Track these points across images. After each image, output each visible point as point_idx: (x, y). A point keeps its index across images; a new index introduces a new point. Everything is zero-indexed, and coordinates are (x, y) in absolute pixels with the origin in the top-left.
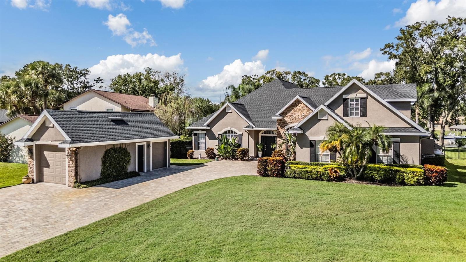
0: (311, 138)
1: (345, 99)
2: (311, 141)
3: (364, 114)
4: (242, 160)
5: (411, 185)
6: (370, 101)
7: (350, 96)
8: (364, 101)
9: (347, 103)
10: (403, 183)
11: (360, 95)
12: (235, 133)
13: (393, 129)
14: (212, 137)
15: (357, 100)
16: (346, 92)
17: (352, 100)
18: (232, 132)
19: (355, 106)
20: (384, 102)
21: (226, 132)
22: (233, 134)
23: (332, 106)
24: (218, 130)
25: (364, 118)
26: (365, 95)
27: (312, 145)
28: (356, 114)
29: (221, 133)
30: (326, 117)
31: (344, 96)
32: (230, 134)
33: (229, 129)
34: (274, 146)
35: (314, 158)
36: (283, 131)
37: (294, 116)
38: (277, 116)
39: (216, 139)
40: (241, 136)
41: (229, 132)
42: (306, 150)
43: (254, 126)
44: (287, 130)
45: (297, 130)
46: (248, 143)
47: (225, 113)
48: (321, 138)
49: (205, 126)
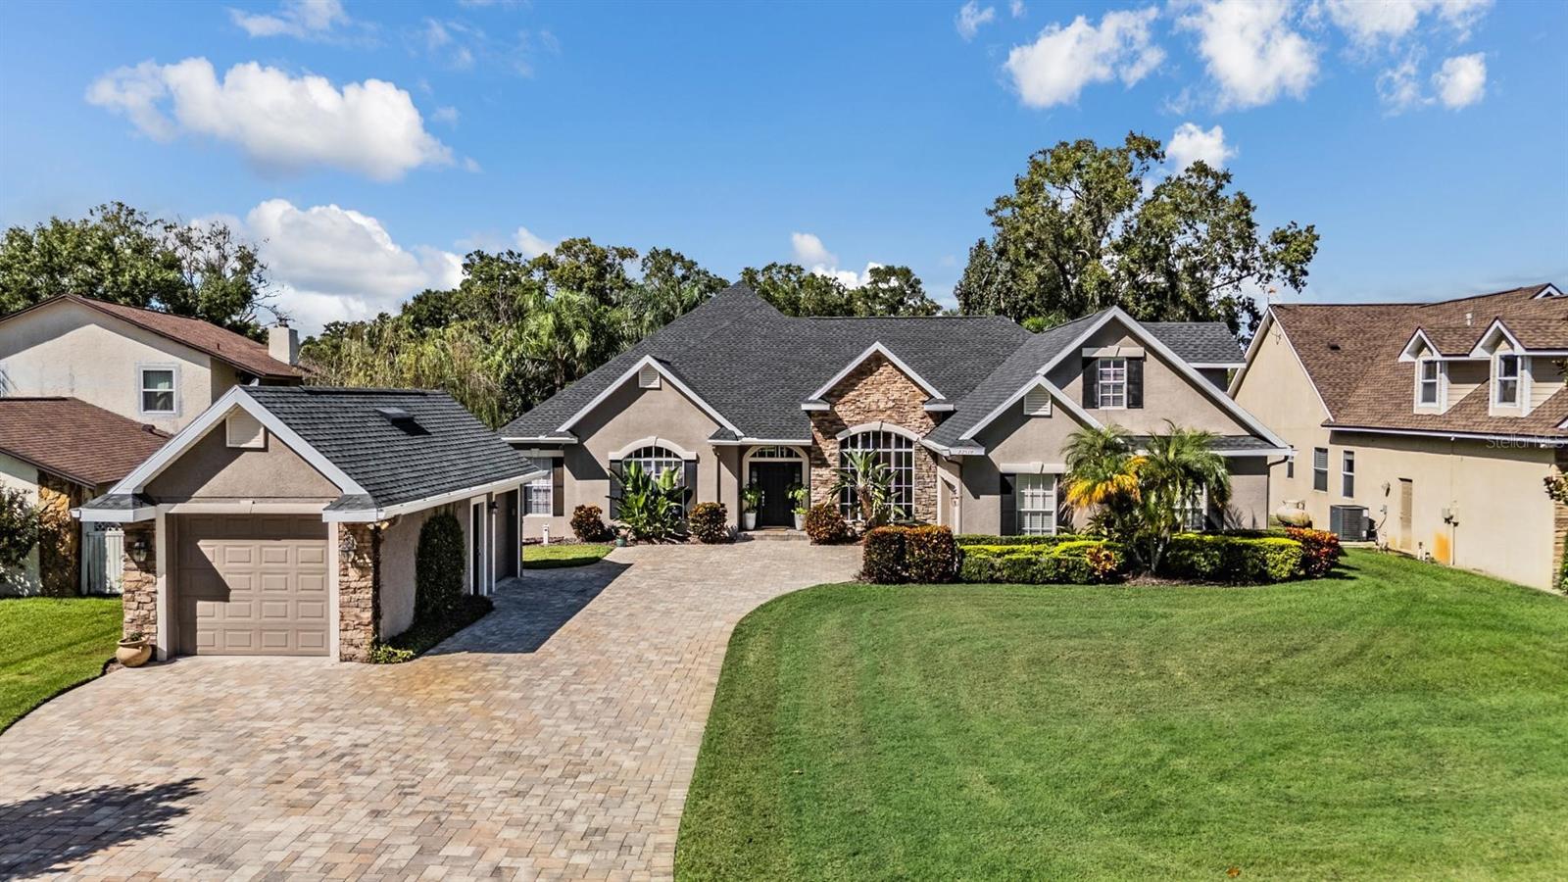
0: (1004, 467)
1: (1090, 361)
2: (1003, 476)
3: (1136, 401)
4: (705, 541)
6: (1151, 366)
7: (1101, 353)
8: (1136, 363)
9: (1094, 371)
11: (1127, 349)
12: (669, 453)
14: (588, 469)
15: (1118, 364)
16: (1092, 342)
17: (1106, 363)
18: (659, 451)
19: (1114, 379)
20: (1189, 368)
21: (637, 454)
22: (664, 459)
23: (1060, 375)
24: (608, 446)
25: (1136, 411)
26: (1138, 351)
27: (1007, 486)
28: (1117, 400)
29: (619, 455)
30: (1045, 410)
31: (1086, 353)
32: (653, 460)
33: (649, 441)
34: (800, 494)
35: (1011, 522)
36: (830, 449)
37: (864, 403)
38: (815, 402)
39: (603, 476)
40: (692, 466)
41: (648, 452)
42: (991, 503)
43: (738, 433)
44: (843, 444)
45: (970, 445)
46: (716, 487)
47: (631, 392)
48: (1032, 467)
49: (561, 434)
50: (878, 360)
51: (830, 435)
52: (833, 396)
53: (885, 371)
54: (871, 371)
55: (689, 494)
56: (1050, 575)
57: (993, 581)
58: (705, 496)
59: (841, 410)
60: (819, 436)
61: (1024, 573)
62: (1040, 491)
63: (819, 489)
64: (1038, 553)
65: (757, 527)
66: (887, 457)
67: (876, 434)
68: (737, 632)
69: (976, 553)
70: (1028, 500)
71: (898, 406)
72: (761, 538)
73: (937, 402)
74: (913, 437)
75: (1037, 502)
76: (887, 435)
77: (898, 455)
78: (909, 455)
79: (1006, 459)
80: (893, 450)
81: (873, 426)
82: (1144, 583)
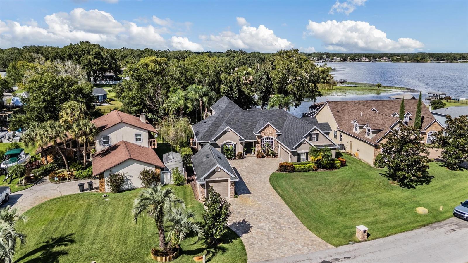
0: (298, 152)
1: (311, 134)
3: (317, 140)
4: (239, 159)
5: (339, 168)
6: (320, 134)
8: (317, 134)
10: (336, 168)
11: (316, 132)
12: (231, 143)
13: (326, 146)
14: (216, 146)
15: (315, 134)
16: (312, 131)
17: (313, 134)
19: (314, 136)
21: (225, 143)
22: (230, 144)
23: (306, 137)
24: (220, 142)
26: (318, 132)
27: (299, 155)
28: (314, 140)
29: (223, 144)
30: (305, 143)
32: (228, 144)
33: (228, 141)
34: (254, 149)
35: (299, 160)
36: (260, 141)
37: (266, 133)
38: (258, 133)
39: (220, 148)
40: (235, 145)
41: (227, 143)
42: (296, 157)
43: (244, 139)
44: (262, 140)
45: (294, 149)
46: (240, 149)
47: (225, 132)
48: (303, 151)
49: (213, 141)
50: (268, 125)
51: (259, 138)
52: (260, 132)
53: (269, 127)
54: (267, 127)
55: (235, 150)
56: (308, 170)
57: (299, 171)
58: (238, 151)
59: (262, 134)
61: (304, 170)
62: (303, 155)
63: (258, 148)
64: (305, 166)
65: (246, 154)
66: (269, 142)
67: (267, 138)
69: (296, 166)
70: (301, 156)
71: (271, 133)
72: (248, 157)
73: (279, 133)
74: (274, 138)
75: (303, 156)
76: (269, 138)
77: (271, 141)
78: (273, 141)
79: (299, 151)
80: (270, 140)
81: (267, 136)
82: (320, 170)
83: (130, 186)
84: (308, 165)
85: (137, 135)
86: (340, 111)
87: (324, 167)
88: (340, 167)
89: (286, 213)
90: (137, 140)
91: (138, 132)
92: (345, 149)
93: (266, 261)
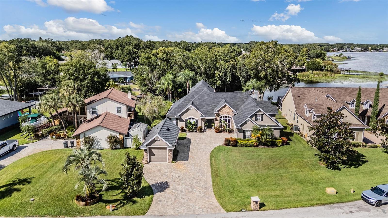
0: (244, 129)
2: (243, 131)
3: (262, 120)
4: (200, 132)
5: (279, 146)
6: (264, 116)
7: (257, 114)
8: (262, 115)
9: (257, 116)
10: (277, 146)
11: (261, 113)
12: (194, 119)
13: (271, 126)
14: (181, 120)
15: (260, 115)
16: (257, 112)
17: (258, 115)
18: (192, 118)
19: (259, 117)
21: (189, 118)
22: (193, 119)
23: (251, 117)
24: (184, 117)
25: (262, 121)
26: (263, 114)
27: (244, 132)
28: (259, 120)
29: (186, 119)
30: (249, 122)
31: (255, 114)
32: (191, 119)
33: (191, 117)
34: (213, 124)
35: (244, 137)
36: (218, 118)
37: (224, 112)
38: (216, 112)
39: (184, 122)
40: (197, 121)
41: (191, 118)
42: (242, 134)
43: (204, 116)
44: (220, 118)
45: (239, 127)
46: (201, 124)
47: (189, 109)
48: (247, 129)
49: (178, 116)
50: (226, 105)
51: (218, 116)
52: (218, 111)
53: (227, 107)
54: (225, 107)
55: (197, 125)
56: (249, 146)
57: (241, 146)
58: (199, 125)
59: (220, 113)
60: (217, 116)
61: (246, 145)
62: (248, 132)
63: (217, 124)
64: (247, 142)
65: (207, 129)
67: (225, 116)
68: (210, 157)
69: (240, 142)
70: (247, 133)
71: (228, 112)
72: (208, 131)
73: (234, 112)
74: (231, 117)
75: (248, 134)
76: (227, 116)
77: (228, 119)
78: (230, 119)
79: (244, 128)
80: (228, 118)
81: (225, 115)
82: (261, 147)
83: (99, 146)
84: (251, 141)
85: (118, 108)
86: (301, 96)
87: (265, 144)
88: (281, 145)
89: (205, 179)
90: (118, 112)
91: (119, 105)
92: (299, 130)
93: (161, 216)
